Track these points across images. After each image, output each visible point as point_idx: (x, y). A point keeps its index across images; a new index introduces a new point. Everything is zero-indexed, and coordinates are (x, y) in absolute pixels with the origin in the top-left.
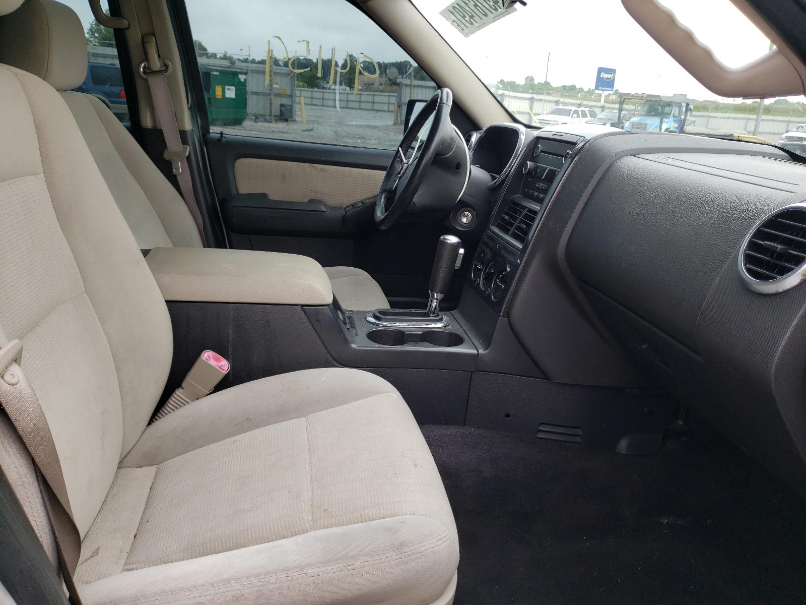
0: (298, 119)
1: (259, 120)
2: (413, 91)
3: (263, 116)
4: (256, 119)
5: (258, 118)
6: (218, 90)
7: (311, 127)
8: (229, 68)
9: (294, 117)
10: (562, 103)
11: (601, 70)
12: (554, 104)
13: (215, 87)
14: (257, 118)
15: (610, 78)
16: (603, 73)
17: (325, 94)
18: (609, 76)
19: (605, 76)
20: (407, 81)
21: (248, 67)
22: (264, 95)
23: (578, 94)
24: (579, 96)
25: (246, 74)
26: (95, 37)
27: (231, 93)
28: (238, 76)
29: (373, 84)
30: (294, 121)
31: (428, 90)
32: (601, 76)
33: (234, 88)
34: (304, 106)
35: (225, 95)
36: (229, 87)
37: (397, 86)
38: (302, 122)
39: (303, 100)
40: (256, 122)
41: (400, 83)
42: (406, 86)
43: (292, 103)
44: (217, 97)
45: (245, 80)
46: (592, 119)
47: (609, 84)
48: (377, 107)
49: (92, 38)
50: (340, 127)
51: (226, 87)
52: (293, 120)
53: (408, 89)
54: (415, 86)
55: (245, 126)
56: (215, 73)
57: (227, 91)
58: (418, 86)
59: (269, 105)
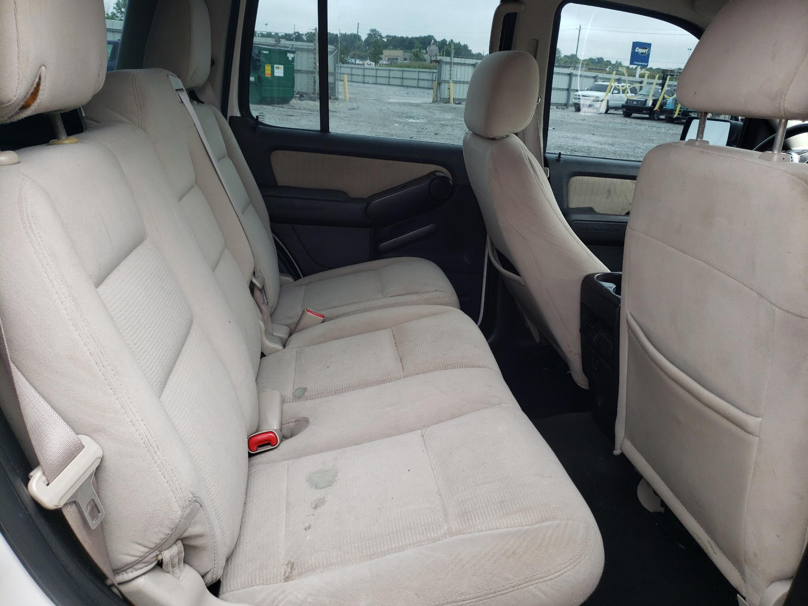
0: (340, 97)
1: (304, 98)
2: (452, 68)
3: (306, 94)
4: (301, 98)
5: (303, 97)
6: (268, 68)
7: (355, 105)
8: (274, 46)
9: (337, 95)
10: (601, 78)
11: (636, 45)
12: (593, 80)
13: (264, 66)
14: (301, 96)
15: (645, 53)
16: (637, 48)
17: (353, 70)
18: (644, 51)
19: (640, 51)
20: (447, 59)
21: (293, 45)
22: (307, 73)
23: (607, 68)
24: (608, 69)
25: (293, 52)
26: (122, 12)
27: (279, 72)
28: (287, 55)
29: (397, 59)
30: (337, 99)
31: (467, 67)
32: (636, 51)
33: (282, 66)
34: (347, 83)
35: (274, 74)
36: (278, 66)
37: (437, 64)
38: (344, 100)
39: (346, 77)
40: (301, 100)
41: (440, 60)
42: (446, 63)
43: (335, 81)
44: (266, 76)
45: (293, 58)
46: (633, 95)
47: (645, 58)
48: (406, 82)
49: (119, 12)
50: (384, 106)
51: (275, 66)
52: (335, 98)
53: (448, 66)
54: (455, 64)
55: (291, 104)
56: (265, 52)
57: (276, 70)
58: (458, 64)
59: (312, 83)
